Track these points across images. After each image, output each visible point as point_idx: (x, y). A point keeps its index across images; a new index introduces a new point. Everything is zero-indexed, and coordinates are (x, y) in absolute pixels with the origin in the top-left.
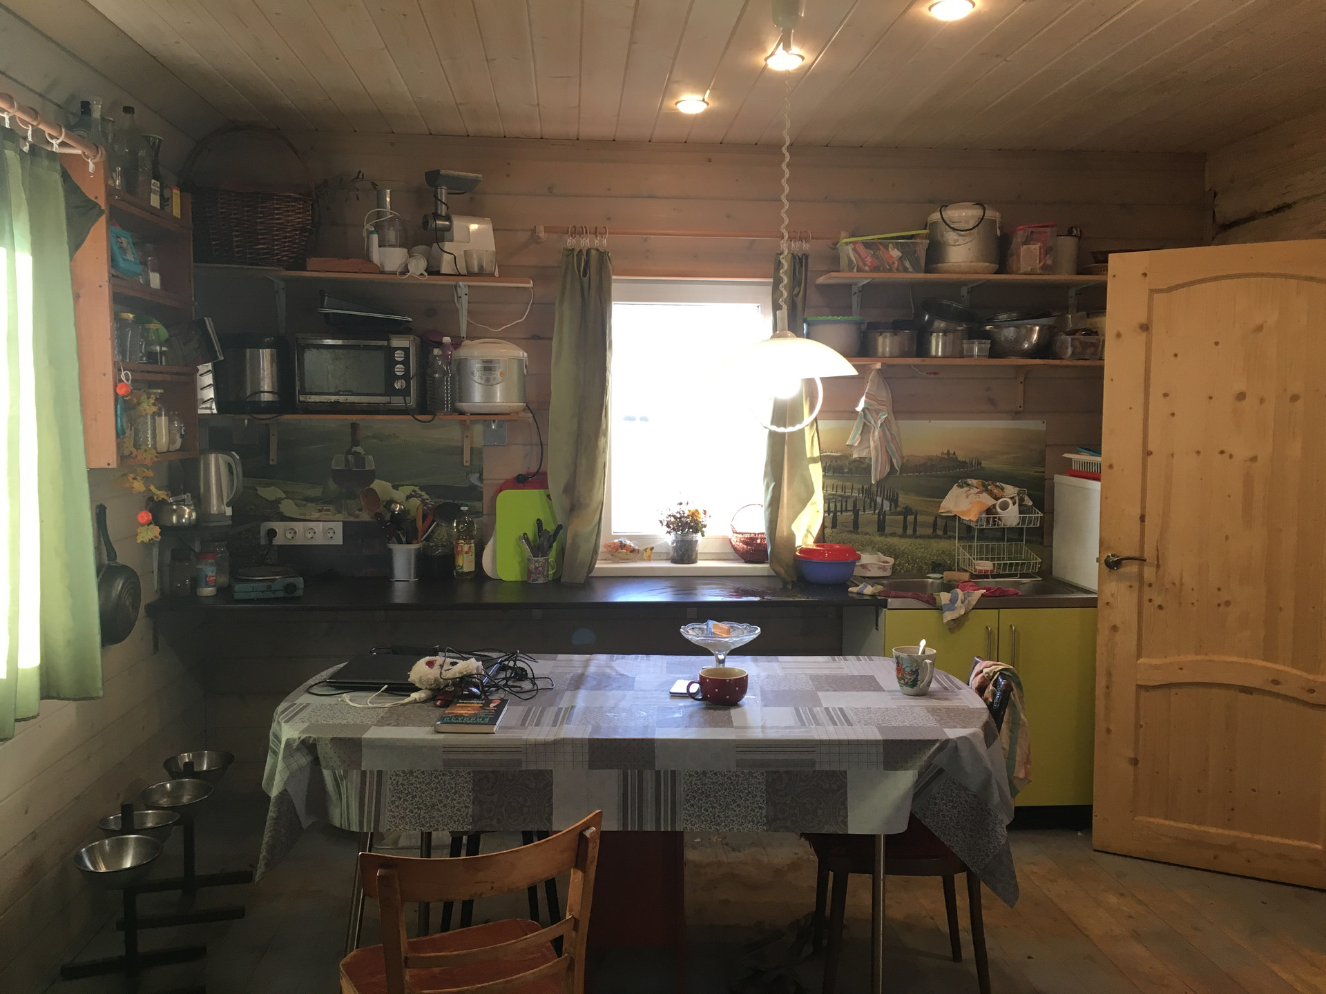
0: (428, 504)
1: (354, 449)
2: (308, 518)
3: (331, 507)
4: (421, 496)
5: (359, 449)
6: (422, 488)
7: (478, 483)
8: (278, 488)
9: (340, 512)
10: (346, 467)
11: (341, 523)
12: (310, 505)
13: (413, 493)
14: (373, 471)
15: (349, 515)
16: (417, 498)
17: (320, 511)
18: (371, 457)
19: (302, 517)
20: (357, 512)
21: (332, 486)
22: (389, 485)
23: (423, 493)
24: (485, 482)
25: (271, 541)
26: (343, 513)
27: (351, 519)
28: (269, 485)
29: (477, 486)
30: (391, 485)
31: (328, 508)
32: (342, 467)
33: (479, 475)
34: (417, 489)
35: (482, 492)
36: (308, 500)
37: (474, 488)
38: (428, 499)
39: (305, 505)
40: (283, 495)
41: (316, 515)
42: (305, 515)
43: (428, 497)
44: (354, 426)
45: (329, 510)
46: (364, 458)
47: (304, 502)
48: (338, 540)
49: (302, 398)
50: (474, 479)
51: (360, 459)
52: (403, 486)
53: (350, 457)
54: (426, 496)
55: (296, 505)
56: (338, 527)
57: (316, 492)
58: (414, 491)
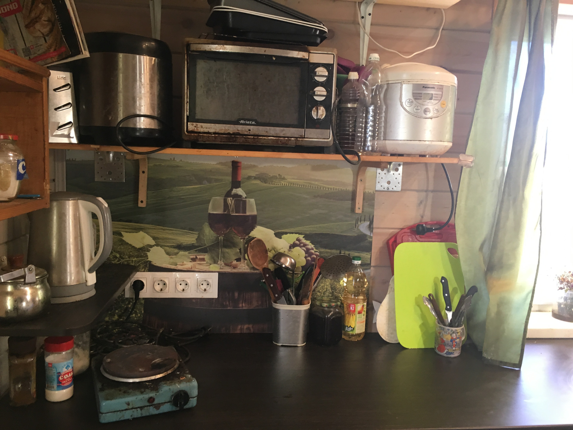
0: (312, 254)
1: (234, 191)
2: (179, 267)
3: (206, 256)
4: (305, 245)
5: (240, 191)
6: (307, 237)
7: (368, 233)
8: (147, 233)
9: (215, 262)
10: (224, 211)
11: (217, 274)
12: (182, 253)
13: (297, 242)
14: (254, 217)
15: (226, 265)
16: (301, 247)
17: (194, 260)
18: (252, 200)
19: (173, 267)
20: (235, 262)
21: (209, 233)
22: (271, 232)
23: (308, 242)
24: (374, 231)
25: (137, 294)
26: (219, 263)
27: (228, 270)
28: (137, 230)
29: (365, 235)
30: (273, 232)
31: (202, 257)
32: (220, 211)
33: (368, 223)
34: (301, 237)
35: (371, 243)
36: (181, 247)
37: (362, 237)
38: (312, 249)
39: (176, 254)
40: (153, 242)
41: (189, 265)
42: (176, 265)
43: (313, 246)
44: (235, 165)
45: (203, 260)
46: (245, 202)
47: (176, 251)
48: (213, 293)
49: (191, 126)
50: (363, 228)
51: (241, 203)
52: (286, 233)
53: (229, 200)
54: (310, 246)
55: (168, 254)
56: (214, 279)
57: (190, 239)
58: (298, 240)
